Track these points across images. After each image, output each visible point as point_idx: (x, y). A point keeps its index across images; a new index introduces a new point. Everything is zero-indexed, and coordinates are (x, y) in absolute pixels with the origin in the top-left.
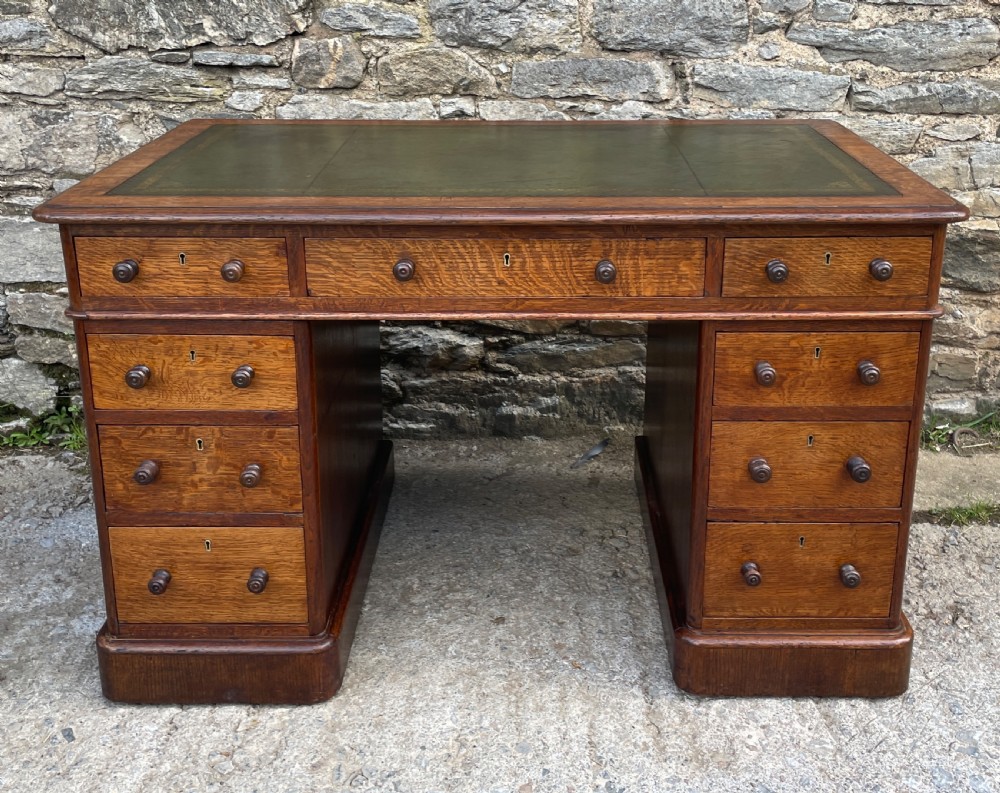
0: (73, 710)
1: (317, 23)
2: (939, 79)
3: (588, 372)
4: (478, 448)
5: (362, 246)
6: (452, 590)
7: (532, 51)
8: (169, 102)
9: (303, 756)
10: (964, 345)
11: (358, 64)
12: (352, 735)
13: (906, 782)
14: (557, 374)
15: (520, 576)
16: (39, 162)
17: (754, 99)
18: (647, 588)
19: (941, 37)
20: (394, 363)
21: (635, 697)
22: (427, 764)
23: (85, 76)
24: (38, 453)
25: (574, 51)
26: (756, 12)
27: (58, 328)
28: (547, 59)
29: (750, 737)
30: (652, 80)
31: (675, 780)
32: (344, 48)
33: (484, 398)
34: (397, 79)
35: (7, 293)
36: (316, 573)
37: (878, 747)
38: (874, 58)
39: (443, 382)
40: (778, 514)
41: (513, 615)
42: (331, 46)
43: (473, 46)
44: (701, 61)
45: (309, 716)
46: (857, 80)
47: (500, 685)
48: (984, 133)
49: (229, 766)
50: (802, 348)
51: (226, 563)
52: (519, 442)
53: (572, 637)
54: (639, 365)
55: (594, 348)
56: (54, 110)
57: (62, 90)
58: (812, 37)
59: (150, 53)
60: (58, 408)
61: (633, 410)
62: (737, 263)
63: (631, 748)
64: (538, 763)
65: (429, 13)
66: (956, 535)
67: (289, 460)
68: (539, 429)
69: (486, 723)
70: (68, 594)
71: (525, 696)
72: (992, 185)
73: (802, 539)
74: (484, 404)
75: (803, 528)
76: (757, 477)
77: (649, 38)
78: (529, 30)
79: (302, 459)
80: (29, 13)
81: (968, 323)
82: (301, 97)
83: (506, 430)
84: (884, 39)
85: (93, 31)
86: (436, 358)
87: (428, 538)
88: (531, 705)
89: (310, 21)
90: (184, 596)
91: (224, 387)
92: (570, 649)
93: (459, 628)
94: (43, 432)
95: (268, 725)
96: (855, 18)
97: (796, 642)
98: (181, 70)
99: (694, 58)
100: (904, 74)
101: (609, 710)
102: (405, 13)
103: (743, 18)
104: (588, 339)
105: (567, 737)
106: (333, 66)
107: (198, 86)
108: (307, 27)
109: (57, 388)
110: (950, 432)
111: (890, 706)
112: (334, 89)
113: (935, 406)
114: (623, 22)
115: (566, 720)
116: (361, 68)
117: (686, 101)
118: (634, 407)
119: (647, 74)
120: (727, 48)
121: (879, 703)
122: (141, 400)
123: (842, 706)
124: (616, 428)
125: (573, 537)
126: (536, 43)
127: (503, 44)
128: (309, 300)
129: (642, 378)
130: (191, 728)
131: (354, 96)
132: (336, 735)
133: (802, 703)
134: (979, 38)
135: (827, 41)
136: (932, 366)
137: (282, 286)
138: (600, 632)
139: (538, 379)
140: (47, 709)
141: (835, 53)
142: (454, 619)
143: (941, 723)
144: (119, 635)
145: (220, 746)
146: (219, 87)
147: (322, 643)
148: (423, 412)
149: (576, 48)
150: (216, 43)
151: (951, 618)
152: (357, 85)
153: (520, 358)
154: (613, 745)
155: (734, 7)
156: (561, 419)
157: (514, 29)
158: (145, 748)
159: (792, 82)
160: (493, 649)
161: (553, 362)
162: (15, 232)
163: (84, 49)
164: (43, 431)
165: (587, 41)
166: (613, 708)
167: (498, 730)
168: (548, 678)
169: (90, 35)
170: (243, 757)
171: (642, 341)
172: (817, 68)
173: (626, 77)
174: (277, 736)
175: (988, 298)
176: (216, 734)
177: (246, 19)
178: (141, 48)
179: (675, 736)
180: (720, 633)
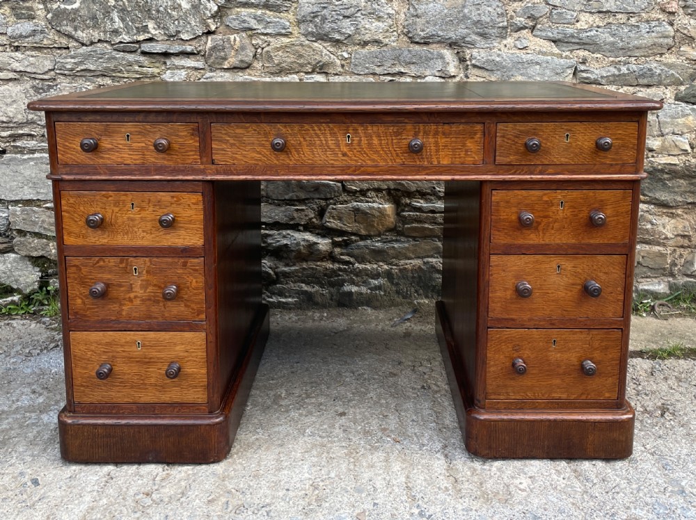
0: (40, 468)
1: (223, 25)
2: (635, 62)
3: (402, 262)
4: (327, 315)
5: (250, 129)
6: (308, 396)
7: (366, 43)
8: (124, 78)
9: (202, 495)
10: (659, 244)
11: (250, 52)
12: (237, 483)
13: (634, 512)
14: (381, 264)
15: (356, 389)
16: (36, 117)
17: (512, 75)
18: (446, 396)
19: (635, 34)
20: (271, 256)
21: (439, 459)
22: (290, 499)
23: (69, 60)
24: (25, 319)
25: (392, 44)
26: (512, 17)
27: (43, 232)
28: (374, 49)
29: (521, 483)
30: (444, 62)
31: (468, 510)
32: (241, 41)
33: (333, 280)
34: (276, 62)
35: (10, 207)
36: (214, 367)
37: (614, 491)
38: (591, 48)
39: (304, 269)
40: (537, 323)
41: (352, 410)
42: (232, 39)
43: (325, 41)
44: (476, 50)
45: (207, 471)
46: (581, 63)
47: (342, 452)
48: (666, 98)
49: (148, 501)
50: (551, 201)
51: (151, 358)
52: (355, 311)
53: (393, 422)
54: (437, 258)
55: (406, 245)
56: (47, 83)
57: (53, 70)
58: (550, 34)
59: (113, 45)
60: (41, 288)
61: (434, 289)
62: (506, 140)
63: (437, 490)
64: (369, 499)
65: (297, 19)
66: (660, 365)
67: (197, 282)
68: (369, 301)
69: (332, 475)
70: (41, 400)
71: (360, 458)
72: (674, 133)
73: (555, 341)
74: (332, 285)
75: (554, 333)
76: (522, 294)
77: (442, 34)
78: (363, 29)
79: (206, 282)
80: (34, 18)
81: (661, 228)
82: (211, 74)
83: (346, 302)
84: (597, 35)
85: (76, 30)
86: (299, 252)
87: (292, 367)
88: (364, 464)
89: (219, 24)
90: (121, 382)
91: (154, 229)
92: (392, 431)
93: (314, 419)
94: (29, 305)
95: (177, 476)
96: (577, 21)
97: (552, 417)
98: (133, 56)
99: (471, 48)
100: (611, 59)
101: (420, 467)
102: (281, 18)
103: (503, 22)
104: (403, 239)
105: (390, 483)
106: (233, 53)
107: (143, 67)
108: (216, 28)
109: (40, 274)
110: (652, 304)
111: (620, 465)
112: (234, 69)
113: (641, 287)
114: (424, 24)
115: (390, 473)
116: (251, 54)
117: (467, 77)
118: (434, 287)
119: (441, 58)
120: (493, 42)
121: (612, 463)
122: (96, 239)
123: (586, 465)
124: (422, 301)
125: (393, 366)
126: (367, 38)
127: (346, 39)
128: (214, 167)
129: (440, 267)
130: (123, 478)
131: (247, 74)
132: (226, 482)
133: (558, 463)
134: (660, 35)
135: (560, 37)
136: (638, 258)
137: (195, 157)
138: (413, 421)
139: (368, 267)
140: (21, 467)
141: (565, 44)
142: (311, 413)
143: (657, 475)
144: (74, 412)
145: (143, 489)
146: (158, 67)
147: (217, 418)
148: (290, 290)
149: (394, 42)
150: (156, 38)
151: (659, 412)
152: (249, 66)
153: (356, 252)
154: (423, 488)
155: (498, 14)
156: (385, 295)
157: (352, 28)
158: (89, 490)
159: (537, 63)
160: (337, 431)
161: (378, 255)
162: (17, 165)
163: (69, 42)
164: (30, 303)
165: (401, 37)
166: (423, 466)
167: (341, 479)
168: (377, 448)
169: (74, 33)
170: (158, 496)
171: (440, 241)
172: (553, 54)
173: (427, 60)
174: (183, 483)
175: (674, 211)
176: (140, 482)
177: (176, 22)
178: (106, 42)
179: (467, 483)
180: (498, 411)
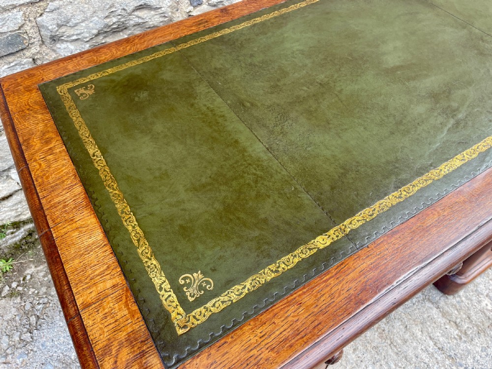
21: (431, 308)
29: (487, 305)
31: (484, 349)
63: (455, 341)
71: (391, 337)
88: (399, 341)
105: (429, 352)
154: (449, 345)
179: (463, 323)
